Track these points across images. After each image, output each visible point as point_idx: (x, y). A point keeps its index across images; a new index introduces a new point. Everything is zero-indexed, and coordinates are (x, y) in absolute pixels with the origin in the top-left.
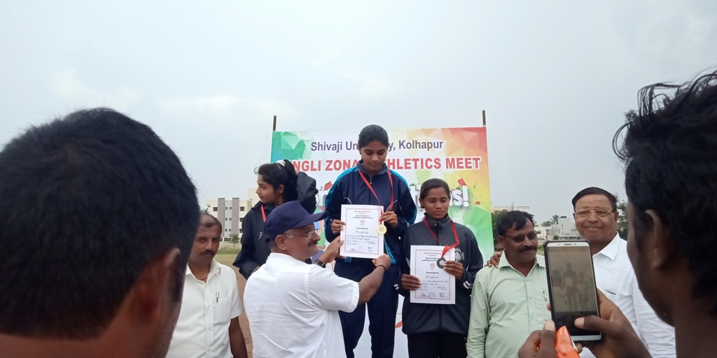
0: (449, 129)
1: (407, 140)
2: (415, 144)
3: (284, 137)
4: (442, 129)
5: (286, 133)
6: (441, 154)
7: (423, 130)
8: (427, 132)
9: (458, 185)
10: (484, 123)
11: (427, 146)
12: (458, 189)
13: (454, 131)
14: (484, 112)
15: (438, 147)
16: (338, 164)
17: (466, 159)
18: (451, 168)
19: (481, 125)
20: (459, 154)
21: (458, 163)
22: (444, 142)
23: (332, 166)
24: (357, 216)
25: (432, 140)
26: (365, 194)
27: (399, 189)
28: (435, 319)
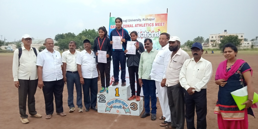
1: (145, 18)
2: (147, 19)
4: (155, 14)
6: (154, 22)
8: (151, 15)
9: (158, 31)
10: (167, 12)
11: (150, 20)
12: (158, 32)
13: (158, 15)
14: (167, 9)
15: (153, 20)
16: (126, 26)
17: (161, 23)
18: (156, 26)
19: (166, 13)
20: (159, 22)
22: (155, 18)
23: (124, 26)
24: (116, 39)
25: (152, 18)
26: (117, 35)
27: (125, 33)
28: (133, 63)
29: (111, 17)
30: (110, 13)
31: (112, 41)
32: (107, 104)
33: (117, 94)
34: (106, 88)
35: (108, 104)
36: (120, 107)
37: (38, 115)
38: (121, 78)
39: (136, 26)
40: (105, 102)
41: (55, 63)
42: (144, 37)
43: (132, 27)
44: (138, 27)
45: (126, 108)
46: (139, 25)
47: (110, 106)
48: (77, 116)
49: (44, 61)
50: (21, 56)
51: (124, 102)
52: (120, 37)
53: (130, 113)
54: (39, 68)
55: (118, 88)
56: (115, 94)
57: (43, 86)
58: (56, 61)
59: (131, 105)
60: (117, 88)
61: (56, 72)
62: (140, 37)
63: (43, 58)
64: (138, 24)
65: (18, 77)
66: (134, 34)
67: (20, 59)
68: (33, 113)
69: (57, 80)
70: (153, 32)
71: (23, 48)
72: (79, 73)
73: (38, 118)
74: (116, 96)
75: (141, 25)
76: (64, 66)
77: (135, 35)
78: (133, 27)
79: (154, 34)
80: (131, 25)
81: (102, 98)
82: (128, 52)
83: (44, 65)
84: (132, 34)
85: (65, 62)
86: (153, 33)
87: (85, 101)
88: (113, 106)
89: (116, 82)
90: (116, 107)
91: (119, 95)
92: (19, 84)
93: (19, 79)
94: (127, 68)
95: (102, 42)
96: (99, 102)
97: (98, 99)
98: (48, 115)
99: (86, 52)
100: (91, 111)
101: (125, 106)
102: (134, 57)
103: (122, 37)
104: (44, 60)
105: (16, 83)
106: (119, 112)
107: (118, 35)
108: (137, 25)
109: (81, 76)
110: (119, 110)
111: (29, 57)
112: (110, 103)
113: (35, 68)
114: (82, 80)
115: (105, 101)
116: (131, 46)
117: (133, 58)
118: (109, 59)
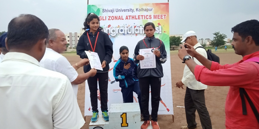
0: (155, 3)
1: (139, 8)
2: (142, 10)
3: (92, 7)
5: (93, 6)
6: (152, 13)
7: (146, 4)
12: (158, 27)
15: (151, 11)
16: (113, 18)
17: (161, 15)
18: (155, 19)
19: (167, 2)
20: (159, 13)
21: (158, 17)
22: (153, 9)
23: (110, 18)
25: (148, 8)
28: (149, 72)
33: (124, 123)
39: (127, 18)
42: (140, 33)
46: (131, 17)
55: (126, 113)
74: (122, 126)
78: (123, 19)
91: (128, 124)
95: (95, 38)
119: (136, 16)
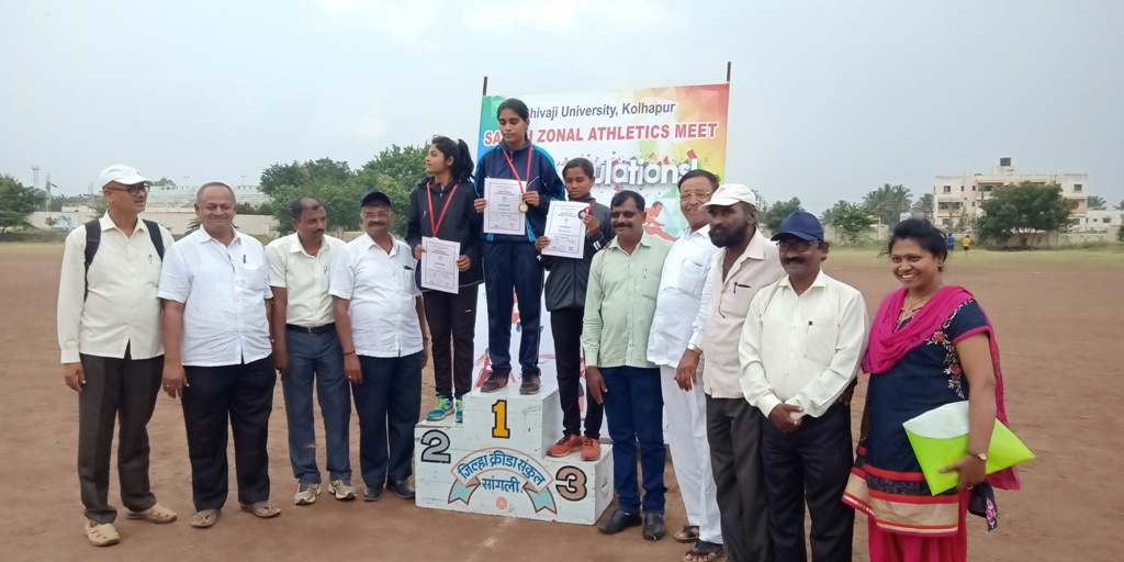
0: (685, 87)
1: (632, 102)
2: (642, 108)
3: (492, 100)
5: (497, 98)
6: (670, 120)
7: (654, 90)
8: (657, 91)
9: (687, 157)
10: (728, 79)
11: (656, 109)
12: (687, 162)
13: (690, 90)
14: (729, 64)
15: (668, 111)
16: (551, 134)
17: (701, 125)
18: (680, 138)
19: (724, 82)
20: (693, 120)
21: (690, 130)
22: (677, 104)
23: (544, 137)
24: (500, 193)
25: (662, 102)
26: (506, 172)
27: (541, 165)
28: (570, 296)
29: (487, 95)
30: (486, 79)
31: (482, 196)
32: (456, 471)
33: (501, 429)
34: (455, 399)
35: (460, 471)
36: (513, 484)
37: (160, 509)
38: (521, 360)
39: (592, 136)
40: (449, 462)
41: (239, 289)
42: (628, 183)
43: (576, 142)
44: (601, 138)
45: (537, 488)
46: (605, 132)
47: (469, 478)
48: (329, 519)
49: (191, 280)
50: (96, 257)
51: (531, 462)
52: (516, 182)
53: (556, 513)
54: (170, 311)
55: (505, 402)
56: (493, 429)
57: (184, 387)
58: (243, 281)
59: (557, 479)
60: (499, 401)
61: (241, 326)
62: (608, 182)
63: (187, 265)
64: (602, 129)
65: (79, 346)
66: (578, 169)
67: (91, 268)
68: (139, 502)
69: (246, 363)
70: (666, 161)
71: (106, 222)
72: (342, 332)
73: (158, 522)
74: (494, 436)
75: (613, 133)
76: (276, 303)
77: (582, 175)
78: (582, 139)
79: (670, 172)
80: (571, 130)
81: (438, 442)
82: (550, 247)
83: (192, 296)
84: (570, 170)
85: (279, 284)
86: (666, 168)
87: (364, 456)
88: (480, 478)
89: (499, 374)
90: (496, 483)
91: (509, 430)
92: (82, 376)
93: (82, 356)
94: (545, 317)
95: (443, 200)
96: (423, 460)
97: (419, 448)
98: (203, 513)
99: (373, 243)
100: (389, 500)
101: (531, 479)
102: (578, 268)
103: (524, 183)
104: (193, 277)
105: (71, 372)
106: (508, 504)
107: (512, 177)
108: (598, 133)
109: (347, 350)
110: (509, 495)
111: (129, 260)
112: (470, 465)
113: (154, 309)
114: (353, 366)
115: (449, 455)
116: (566, 220)
117: (572, 271)
118: (468, 278)
119: (620, 128)
